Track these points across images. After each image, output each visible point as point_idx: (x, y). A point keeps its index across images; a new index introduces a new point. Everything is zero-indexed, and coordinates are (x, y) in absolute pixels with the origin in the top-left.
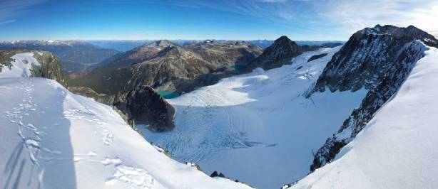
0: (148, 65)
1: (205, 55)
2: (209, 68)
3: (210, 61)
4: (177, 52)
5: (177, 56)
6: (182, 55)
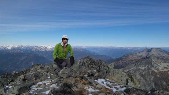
5: (148, 67)
6: (154, 66)
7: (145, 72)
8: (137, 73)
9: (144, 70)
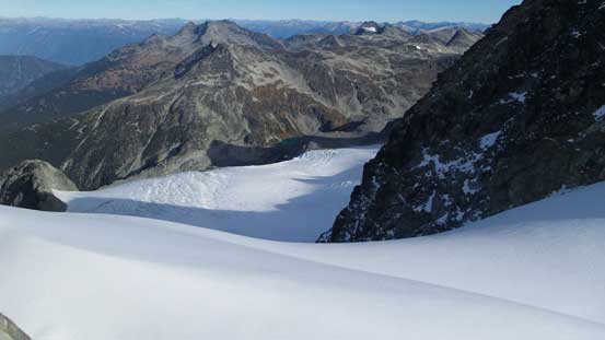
0: (127, 108)
1: (318, 77)
2: (321, 119)
3: (331, 98)
4: (226, 65)
5: (223, 77)
6: (241, 73)
7: (217, 93)
8: (197, 100)
9: (216, 88)
